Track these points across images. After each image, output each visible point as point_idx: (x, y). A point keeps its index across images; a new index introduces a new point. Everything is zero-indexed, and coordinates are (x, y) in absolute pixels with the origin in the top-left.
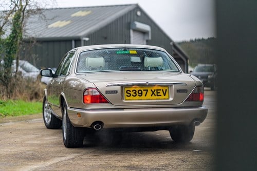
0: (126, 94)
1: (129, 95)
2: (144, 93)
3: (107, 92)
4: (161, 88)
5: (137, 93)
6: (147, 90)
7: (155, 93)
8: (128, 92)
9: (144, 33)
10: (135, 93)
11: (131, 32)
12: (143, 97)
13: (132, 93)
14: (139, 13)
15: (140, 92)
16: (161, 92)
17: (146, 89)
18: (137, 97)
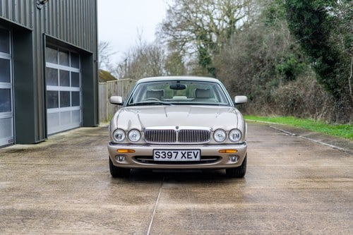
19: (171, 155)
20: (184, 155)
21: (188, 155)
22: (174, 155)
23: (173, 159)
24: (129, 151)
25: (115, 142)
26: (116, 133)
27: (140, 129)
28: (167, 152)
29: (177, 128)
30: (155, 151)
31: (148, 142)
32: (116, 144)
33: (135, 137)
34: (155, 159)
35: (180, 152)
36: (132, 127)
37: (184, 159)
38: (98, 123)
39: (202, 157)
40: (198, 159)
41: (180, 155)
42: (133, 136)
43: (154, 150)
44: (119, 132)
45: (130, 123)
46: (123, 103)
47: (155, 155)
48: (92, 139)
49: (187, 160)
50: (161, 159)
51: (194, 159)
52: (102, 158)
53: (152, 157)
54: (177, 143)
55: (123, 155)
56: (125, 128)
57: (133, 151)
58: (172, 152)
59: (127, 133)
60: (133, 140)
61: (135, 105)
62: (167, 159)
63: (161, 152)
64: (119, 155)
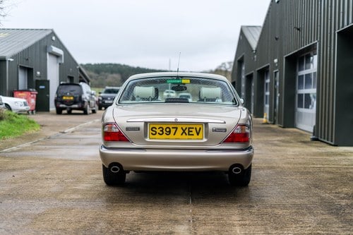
0: (151, 132)
1: (154, 133)
2: (173, 131)
3: (128, 129)
4: (194, 126)
5: (164, 131)
6: (177, 128)
7: (187, 131)
8: (154, 129)
9: (57, 56)
10: (162, 131)
11: (48, 54)
12: (171, 135)
13: (158, 131)
14: (54, 38)
15: (168, 130)
16: (194, 130)
17: (175, 126)
18: (164, 135)
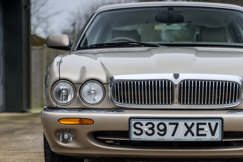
19: (165, 130)
20: (189, 129)
21: (198, 129)
22: (170, 129)
23: (168, 137)
24: (82, 121)
25: (55, 104)
26: (56, 88)
27: (103, 79)
28: (156, 123)
29: (176, 76)
30: (133, 122)
31: (119, 104)
32: (57, 109)
33: (94, 95)
34: (134, 137)
35: (181, 124)
36: (89, 76)
37: (189, 138)
38: (29, 106)
39: (225, 134)
40: (218, 137)
41: (182, 129)
42: (89, 93)
43: (131, 118)
44: (62, 86)
45: (84, 70)
46: (70, 45)
47: (133, 130)
48: (19, 126)
49: (195, 138)
50: (144, 137)
51: (209, 137)
52: (32, 150)
53: (126, 134)
54: (176, 106)
55: (70, 131)
56: (75, 78)
57: (91, 121)
58: (167, 123)
59: (78, 87)
60: (90, 100)
61: (92, 47)
62: (156, 137)
63: (144, 122)
64: (62, 131)
